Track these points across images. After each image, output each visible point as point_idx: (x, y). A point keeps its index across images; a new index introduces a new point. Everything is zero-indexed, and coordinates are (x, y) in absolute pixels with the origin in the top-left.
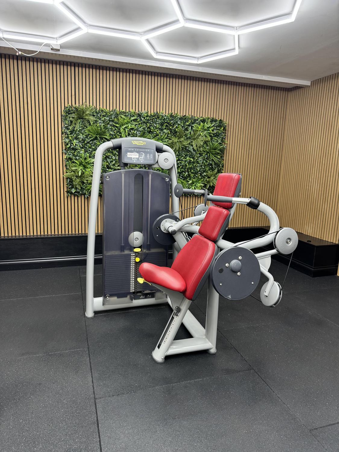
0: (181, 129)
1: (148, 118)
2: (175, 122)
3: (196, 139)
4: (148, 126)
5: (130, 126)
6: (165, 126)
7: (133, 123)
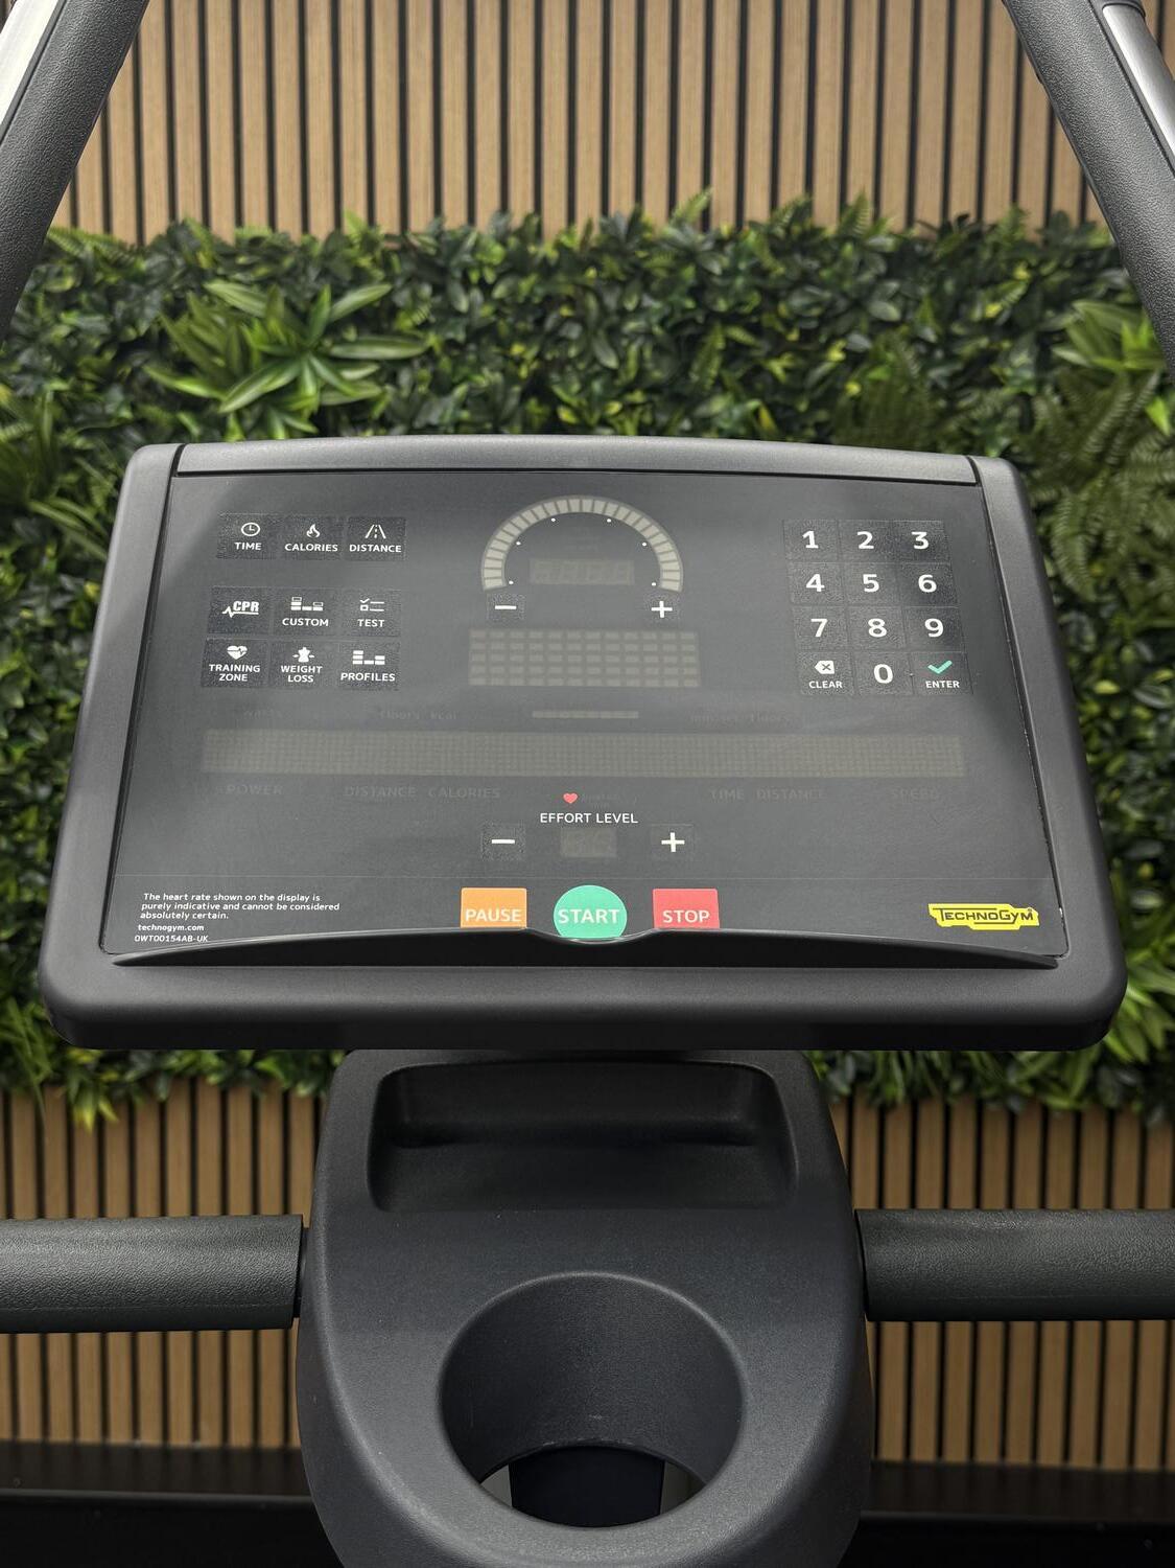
0: (915, 369)
1: (525, 285)
2: (842, 304)
3: (1090, 476)
4: (524, 372)
5: (310, 388)
6: (716, 362)
7: (362, 352)
